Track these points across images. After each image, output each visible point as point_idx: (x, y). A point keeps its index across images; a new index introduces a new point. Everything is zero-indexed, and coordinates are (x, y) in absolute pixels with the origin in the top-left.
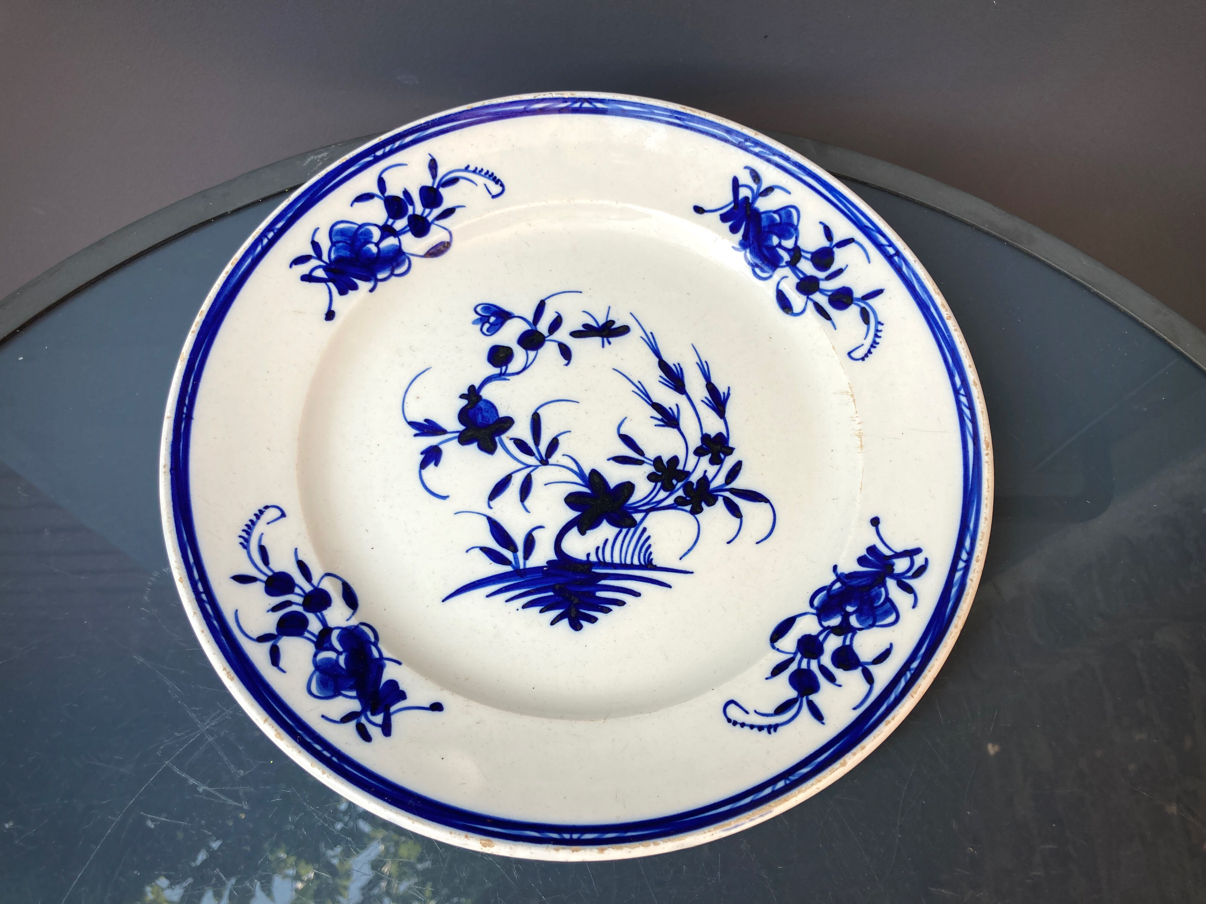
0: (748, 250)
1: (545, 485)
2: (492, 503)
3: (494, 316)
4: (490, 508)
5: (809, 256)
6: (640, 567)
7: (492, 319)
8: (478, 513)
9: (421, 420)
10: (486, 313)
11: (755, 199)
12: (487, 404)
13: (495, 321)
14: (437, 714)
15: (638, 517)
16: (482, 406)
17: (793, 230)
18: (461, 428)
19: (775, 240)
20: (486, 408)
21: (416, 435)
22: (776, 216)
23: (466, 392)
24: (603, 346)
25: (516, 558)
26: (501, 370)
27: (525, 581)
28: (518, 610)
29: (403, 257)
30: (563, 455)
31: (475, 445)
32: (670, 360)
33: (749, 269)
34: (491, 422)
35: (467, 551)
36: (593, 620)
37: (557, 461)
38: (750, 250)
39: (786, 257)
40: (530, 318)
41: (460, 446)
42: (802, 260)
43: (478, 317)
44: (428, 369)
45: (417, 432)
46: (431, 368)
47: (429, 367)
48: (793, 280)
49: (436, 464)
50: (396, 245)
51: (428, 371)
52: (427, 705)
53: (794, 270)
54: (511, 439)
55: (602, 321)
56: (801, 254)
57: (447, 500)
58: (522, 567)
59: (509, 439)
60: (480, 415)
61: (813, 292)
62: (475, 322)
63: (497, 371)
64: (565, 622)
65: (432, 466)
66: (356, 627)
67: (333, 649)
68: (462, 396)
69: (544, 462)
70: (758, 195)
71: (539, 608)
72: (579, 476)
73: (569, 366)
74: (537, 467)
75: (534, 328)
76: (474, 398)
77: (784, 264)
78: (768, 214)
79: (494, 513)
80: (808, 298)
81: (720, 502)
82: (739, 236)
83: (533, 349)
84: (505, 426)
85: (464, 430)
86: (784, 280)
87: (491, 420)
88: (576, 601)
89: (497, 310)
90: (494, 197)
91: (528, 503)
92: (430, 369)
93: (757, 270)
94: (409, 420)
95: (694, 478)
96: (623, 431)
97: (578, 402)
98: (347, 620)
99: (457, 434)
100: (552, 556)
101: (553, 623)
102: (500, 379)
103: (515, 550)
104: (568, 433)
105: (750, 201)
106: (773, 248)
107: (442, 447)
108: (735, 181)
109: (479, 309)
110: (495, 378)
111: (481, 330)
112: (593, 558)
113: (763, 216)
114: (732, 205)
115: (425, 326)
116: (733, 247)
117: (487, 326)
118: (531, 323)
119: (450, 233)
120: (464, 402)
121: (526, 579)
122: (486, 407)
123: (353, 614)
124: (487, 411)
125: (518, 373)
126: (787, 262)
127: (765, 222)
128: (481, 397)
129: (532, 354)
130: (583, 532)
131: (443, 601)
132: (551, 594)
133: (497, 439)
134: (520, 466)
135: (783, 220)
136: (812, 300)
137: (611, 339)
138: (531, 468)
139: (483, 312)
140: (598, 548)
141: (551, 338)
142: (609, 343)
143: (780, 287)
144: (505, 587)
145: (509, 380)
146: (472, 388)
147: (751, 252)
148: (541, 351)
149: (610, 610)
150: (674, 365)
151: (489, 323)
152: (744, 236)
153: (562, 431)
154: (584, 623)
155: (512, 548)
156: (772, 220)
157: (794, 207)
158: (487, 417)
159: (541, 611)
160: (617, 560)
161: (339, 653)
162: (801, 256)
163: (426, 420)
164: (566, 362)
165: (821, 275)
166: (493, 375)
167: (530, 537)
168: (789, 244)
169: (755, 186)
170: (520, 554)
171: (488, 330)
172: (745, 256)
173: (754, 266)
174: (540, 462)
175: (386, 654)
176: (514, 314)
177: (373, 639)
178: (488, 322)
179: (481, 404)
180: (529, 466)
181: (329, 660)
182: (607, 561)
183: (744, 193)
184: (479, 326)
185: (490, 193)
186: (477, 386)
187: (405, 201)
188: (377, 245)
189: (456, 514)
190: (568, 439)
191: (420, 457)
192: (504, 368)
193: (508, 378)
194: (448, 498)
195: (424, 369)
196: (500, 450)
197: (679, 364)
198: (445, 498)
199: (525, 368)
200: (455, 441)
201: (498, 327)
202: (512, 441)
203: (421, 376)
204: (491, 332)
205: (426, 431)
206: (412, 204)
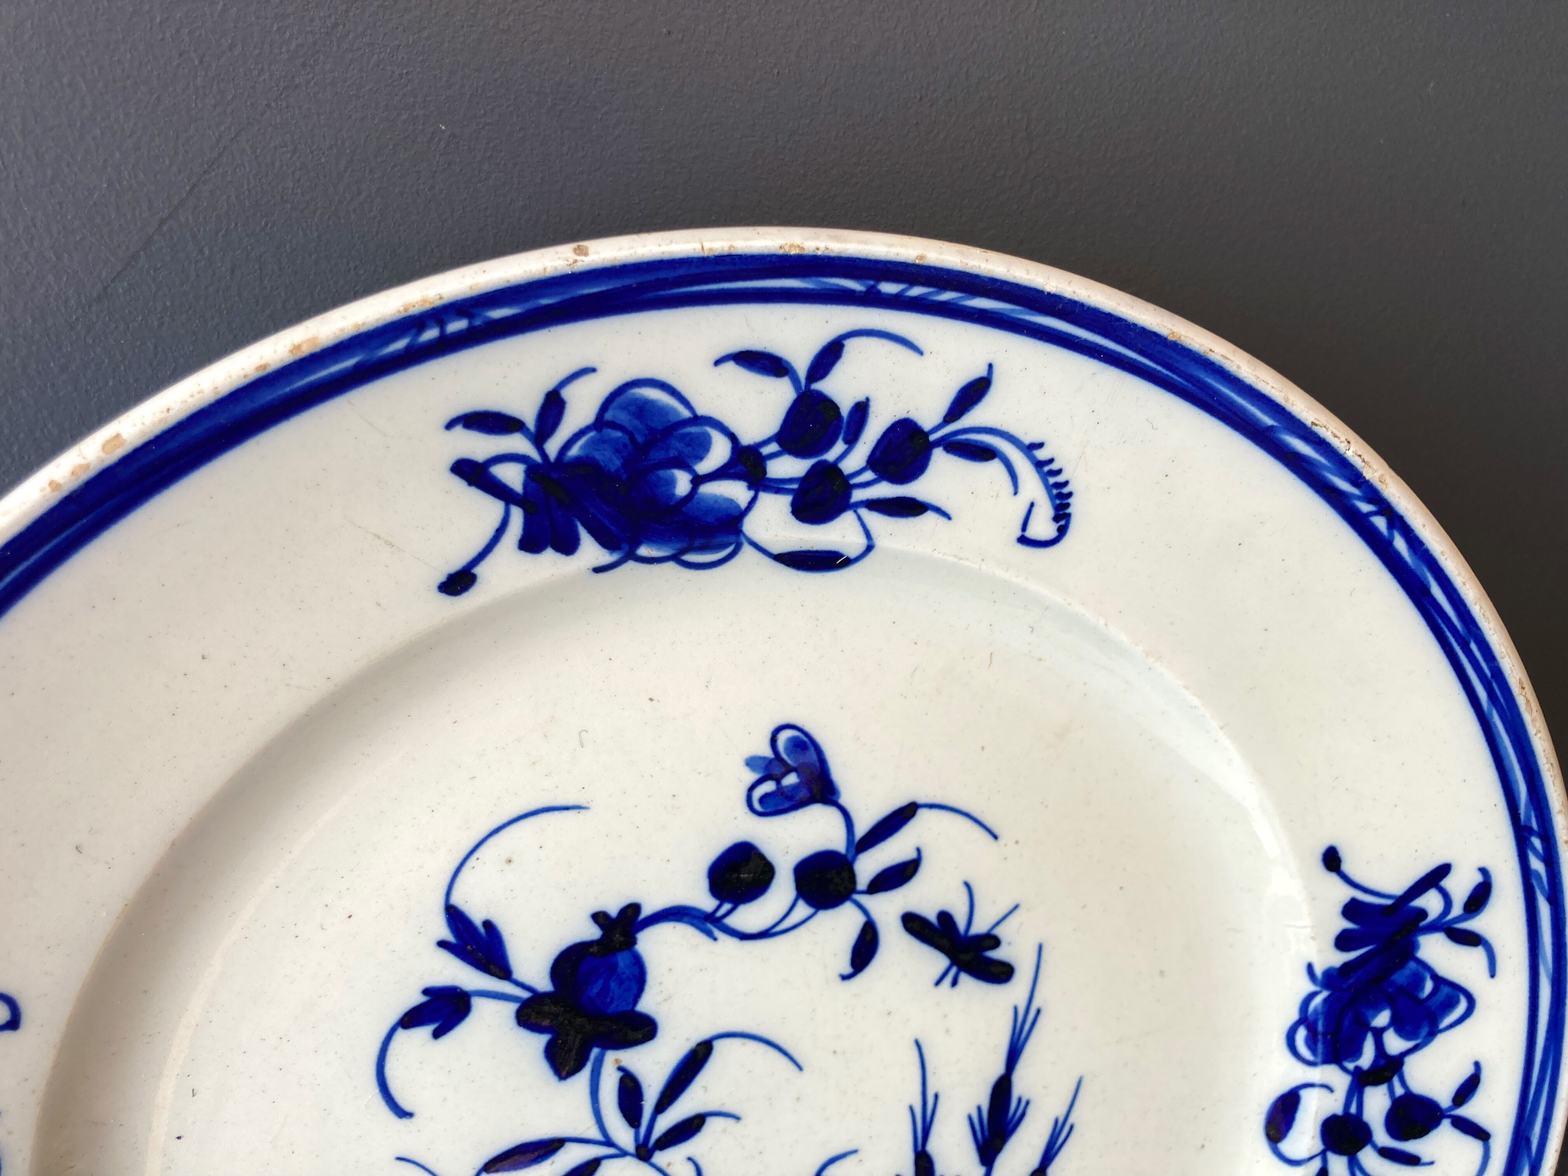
0: (1325, 994)
3: (799, 775)
5: (1399, 1091)
7: (791, 779)
9: (477, 917)
10: (789, 757)
11: (1434, 927)
12: (634, 964)
13: (794, 788)
16: (621, 963)
17: (1424, 1031)
18: (543, 983)
19: (1382, 1019)
20: (624, 973)
21: (442, 944)
22: (1429, 986)
23: (613, 911)
24: (938, 983)
26: (719, 907)
29: (730, 538)
30: (690, 1159)
31: (542, 1040)
32: (1020, 1086)
33: (1294, 1015)
34: (612, 1008)
37: (669, 1165)
38: (1329, 996)
39: (1367, 1058)
40: (861, 829)
41: (513, 1022)
42: (1383, 1089)
43: (768, 753)
44: (580, 807)
45: (449, 936)
46: (588, 808)
47: (584, 804)
48: (1334, 1104)
49: (437, 1034)
50: (738, 507)
51: (576, 812)
53: (1354, 1092)
54: (621, 1069)
55: (980, 927)
56: (1392, 1077)
57: (405, 1121)
59: (617, 1066)
60: (601, 981)
61: (1339, 1152)
62: (752, 763)
63: (706, 903)
65: (424, 1033)
68: (599, 918)
69: (643, 1152)
70: (1445, 927)
73: (847, 983)
74: (623, 1154)
75: (850, 857)
76: (618, 937)
77: (1350, 1066)
78: (1421, 970)
80: (1323, 1153)
82: (1338, 959)
83: (810, 902)
84: (632, 1035)
85: (545, 995)
86: (1324, 1091)
87: (614, 1005)
89: (817, 763)
90: (1023, 540)
92: (582, 811)
93: (1301, 1034)
97: (800, 1068)
99: (525, 995)
102: (702, 926)
104: (730, 1122)
105: (1423, 923)
106: (1364, 1027)
107: (477, 1003)
108: (1444, 870)
109: (784, 737)
110: (695, 917)
111: (751, 789)
113: (1412, 965)
114: (1389, 902)
115: (651, 700)
116: (1310, 968)
117: (769, 787)
118: (853, 840)
119: (869, 548)
120: (593, 932)
122: (627, 971)
124: (621, 983)
125: (744, 937)
126: (1358, 1069)
127: (1401, 977)
128: (634, 942)
129: (803, 910)
133: (595, 1051)
134: (595, 1134)
135: (1430, 1003)
136: (1325, 1161)
137: (964, 978)
138: (612, 1151)
139: (786, 749)
141: (864, 899)
142: (954, 983)
143: (1304, 1094)
145: (715, 939)
146: (633, 908)
147: (1326, 1001)
148: (824, 916)
150: (1020, 1100)
151: (778, 782)
152: (1346, 966)
153: (725, 1109)
156: (1418, 983)
157: (1471, 1002)
158: (611, 994)
162: (1388, 1080)
163: (488, 925)
164: (848, 970)
165: (1382, 1138)
166: (695, 909)
168: (1394, 1044)
169: (1457, 910)
171: (763, 799)
172: (1311, 996)
173: (1304, 1019)
174: (638, 1147)
176: (839, 797)
178: (778, 778)
179: (623, 960)
180: (608, 1142)
183: (1431, 902)
184: (753, 777)
185: (1024, 527)
186: (647, 910)
187: (844, 425)
188: (698, 480)
189: (399, 1159)
190: (724, 1131)
191: (416, 999)
192: (727, 907)
193: (717, 933)
194: (408, 1117)
195: (571, 803)
196: (583, 1078)
197: (1028, 1103)
198: (402, 1113)
199: (765, 934)
200: (511, 1008)
201: (787, 805)
202: (619, 1074)
203: (556, 813)
204: (765, 809)
205: (472, 947)
206: (852, 441)
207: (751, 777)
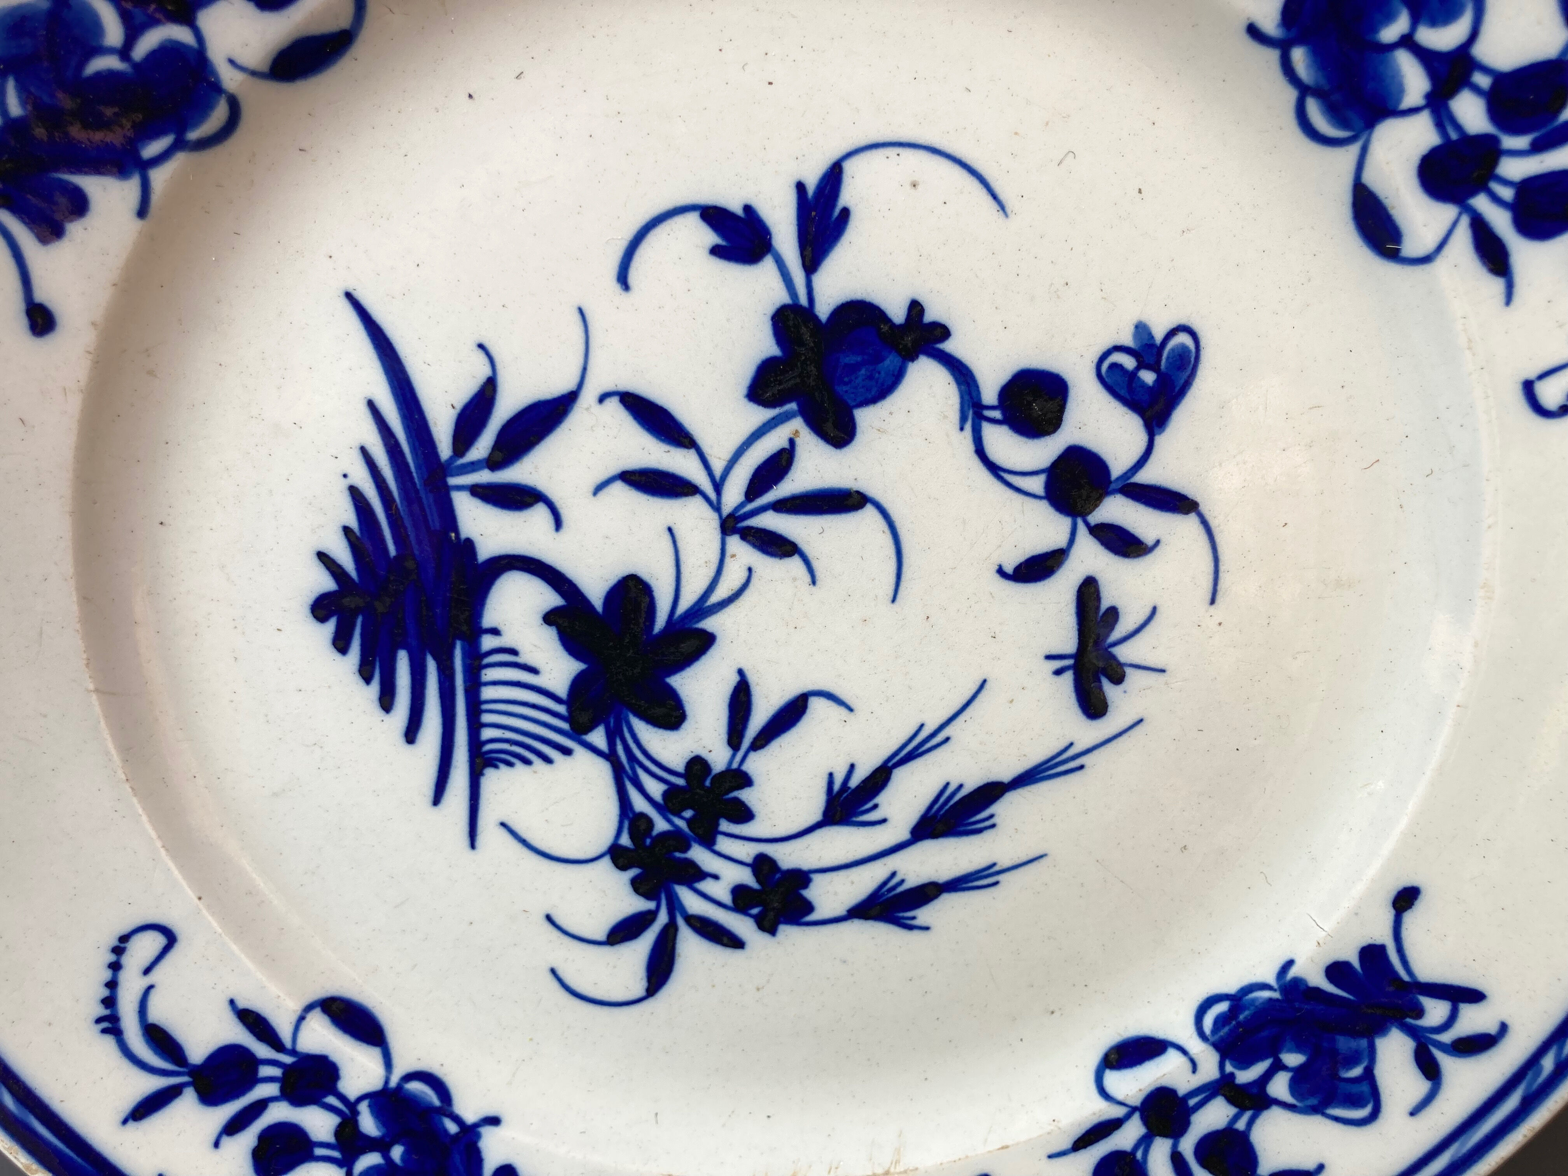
0: (1276, 995)
1: (670, 530)
2: (613, 404)
3: (1157, 381)
4: (602, 398)
5: (1241, 1125)
6: (475, 744)
7: (1148, 377)
8: (585, 369)
9: (846, 198)
10: (1168, 358)
11: (1413, 1032)
12: (893, 375)
13: (1143, 385)
14: (22, 322)
15: (598, 737)
16: (887, 362)
17: (1312, 1101)
18: (823, 309)
19: (1293, 1059)
20: (879, 373)
21: (800, 187)
22: (1356, 1072)
23: (929, 317)
24: (1049, 657)
25: (474, 467)
26: (992, 408)
27: (417, 491)
28: (345, 476)
29: (1359, 123)
30: (750, 570)
31: (771, 350)
32: (1004, 807)
33: (1231, 986)
34: (841, 389)
35: (481, 346)
36: (341, 644)
37: (733, 556)
38: (1277, 1000)
39: (1246, 1076)
40: (1145, 477)
41: (771, 310)
42: (1232, 1111)
43: (1159, 336)
44: (1002, 207)
45: (811, 189)
46: (1006, 215)
47: (1009, 208)
48: (1184, 1082)
49: (716, 251)
50: (1399, 100)
51: (996, 207)
52: (40, 296)
53: (1209, 1089)
54: (792, 442)
55: (1125, 653)
56: (1249, 1109)
57: (617, 287)
58: (453, 481)
59: (792, 436)
60: (859, 359)
61: (1145, 1121)
62: (1141, 329)
63: (989, 394)
64: (326, 583)
65: (711, 238)
66: (216, 88)
67: (132, 33)
68: (916, 308)
69: (730, 523)
70: (1423, 1040)
71: (353, 523)
72: (696, 608)
73: (997, 577)
74: (717, 508)
75: (1113, 486)
76: (908, 340)
77: (1229, 1068)
78: (1366, 1053)
79: (587, 409)
80: (1133, 1110)
81: (641, 904)
82: (1317, 979)
83: (1049, 486)
84: (829, 427)
85: (816, 318)
86: (1188, 1066)
87: (845, 388)
88: (381, 607)
89: (1177, 389)
90: (1531, 384)
91: (620, 491)
92: (1001, 212)
93: (1222, 1007)
94: (849, 167)
95: (698, 854)
96: (817, 705)
97: (894, 600)
98: (232, 62)
99: (803, 300)
100: (486, 550)
101: (323, 557)
102: (966, 407)
103: (494, 463)
104: (807, 578)
105: (1409, 1020)
106: (1272, 1050)
107: (768, 264)
108: (1475, 996)
109: (1182, 338)
110: (970, 394)
111: (1118, 348)
112: (488, 642)
113: (1364, 1043)
114: (1405, 977)
115: (1140, 191)
116: (1290, 963)
117: (1129, 362)
118: (1129, 478)
119: (1426, 259)
120: (897, 313)
121: (422, 494)
122: (883, 373)
123: (254, 73)
124: (870, 377)
125: (980, 452)
126: (1232, 1076)
127: (1344, 1044)
128: (913, 358)
129: (1037, 484)
130: (550, 618)
131: (349, 296)
132: (392, 550)
133: (793, 406)
134: (718, 467)
135: (1342, 1085)
136: (1128, 1116)
137: (1069, 676)
138: (712, 495)
139: (1173, 350)
140: (514, 652)
141: (1082, 529)
142: (1058, 672)
143: (1171, 1053)
144: (397, 444)
145: (962, 429)
146: (942, 332)
147: (1270, 1000)
148: (1044, 509)
149: (368, 680)
150: (992, 816)
151: (1138, 368)
152: (1317, 990)
153: (815, 564)
154: (331, 626)
155: (499, 456)
156: (1352, 1060)
157: (1374, 1115)
158: (853, 378)
159: (346, 530)
160: (488, 693)
161: (124, 52)
162: (1242, 1109)
163: (846, 213)
164: (1009, 569)
165: (1187, 1145)
166: (977, 387)
167: (528, 500)
169: (1446, 1037)
170: (484, 477)
171: (1115, 366)
172: (1265, 986)
173: (1237, 1000)
174: (731, 515)
175: (159, 177)
176: (1160, 434)
177: (193, 135)
178: (1142, 365)
179: (891, 361)
180: (718, 487)
181: (96, 26)
182: (484, 672)
183: (1436, 1011)
184: (1129, 341)
185: (1545, 375)
186: (949, 346)
187: (1550, 127)
188: (1407, 42)
189: (581, 311)
190: (795, 579)
191: (735, 206)
192: (997, 414)
193: (968, 426)
194: (624, 287)
195: (1002, 196)
196: (762, 415)
197: (993, 826)
198: (623, 279)
199: (994, 469)
200: (783, 298)
201: (1123, 392)
202: (785, 444)
203: (984, 191)
204: (1107, 377)
205: (815, 216)
206: (1538, 147)
207: (1127, 339)
